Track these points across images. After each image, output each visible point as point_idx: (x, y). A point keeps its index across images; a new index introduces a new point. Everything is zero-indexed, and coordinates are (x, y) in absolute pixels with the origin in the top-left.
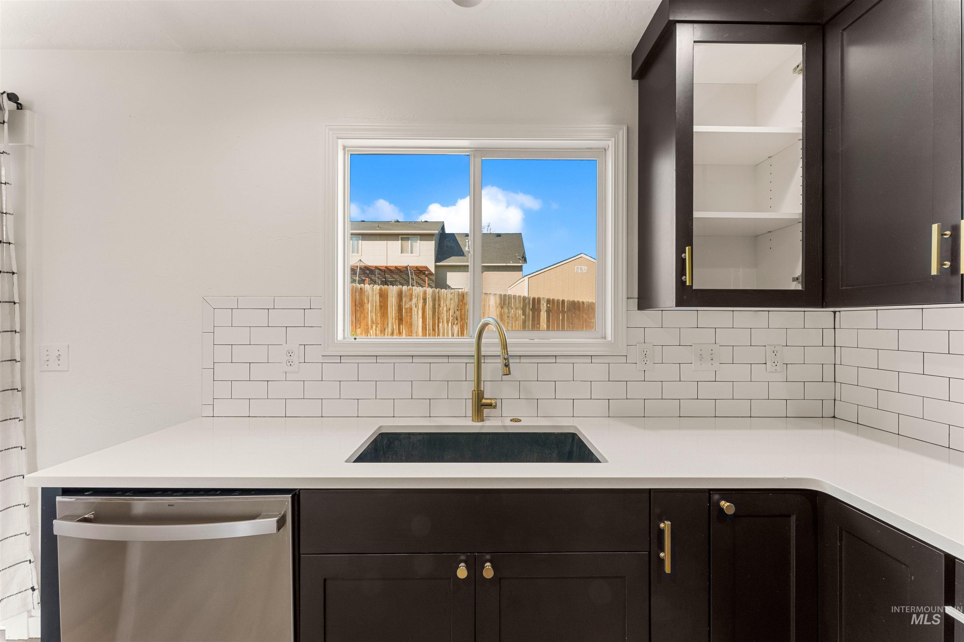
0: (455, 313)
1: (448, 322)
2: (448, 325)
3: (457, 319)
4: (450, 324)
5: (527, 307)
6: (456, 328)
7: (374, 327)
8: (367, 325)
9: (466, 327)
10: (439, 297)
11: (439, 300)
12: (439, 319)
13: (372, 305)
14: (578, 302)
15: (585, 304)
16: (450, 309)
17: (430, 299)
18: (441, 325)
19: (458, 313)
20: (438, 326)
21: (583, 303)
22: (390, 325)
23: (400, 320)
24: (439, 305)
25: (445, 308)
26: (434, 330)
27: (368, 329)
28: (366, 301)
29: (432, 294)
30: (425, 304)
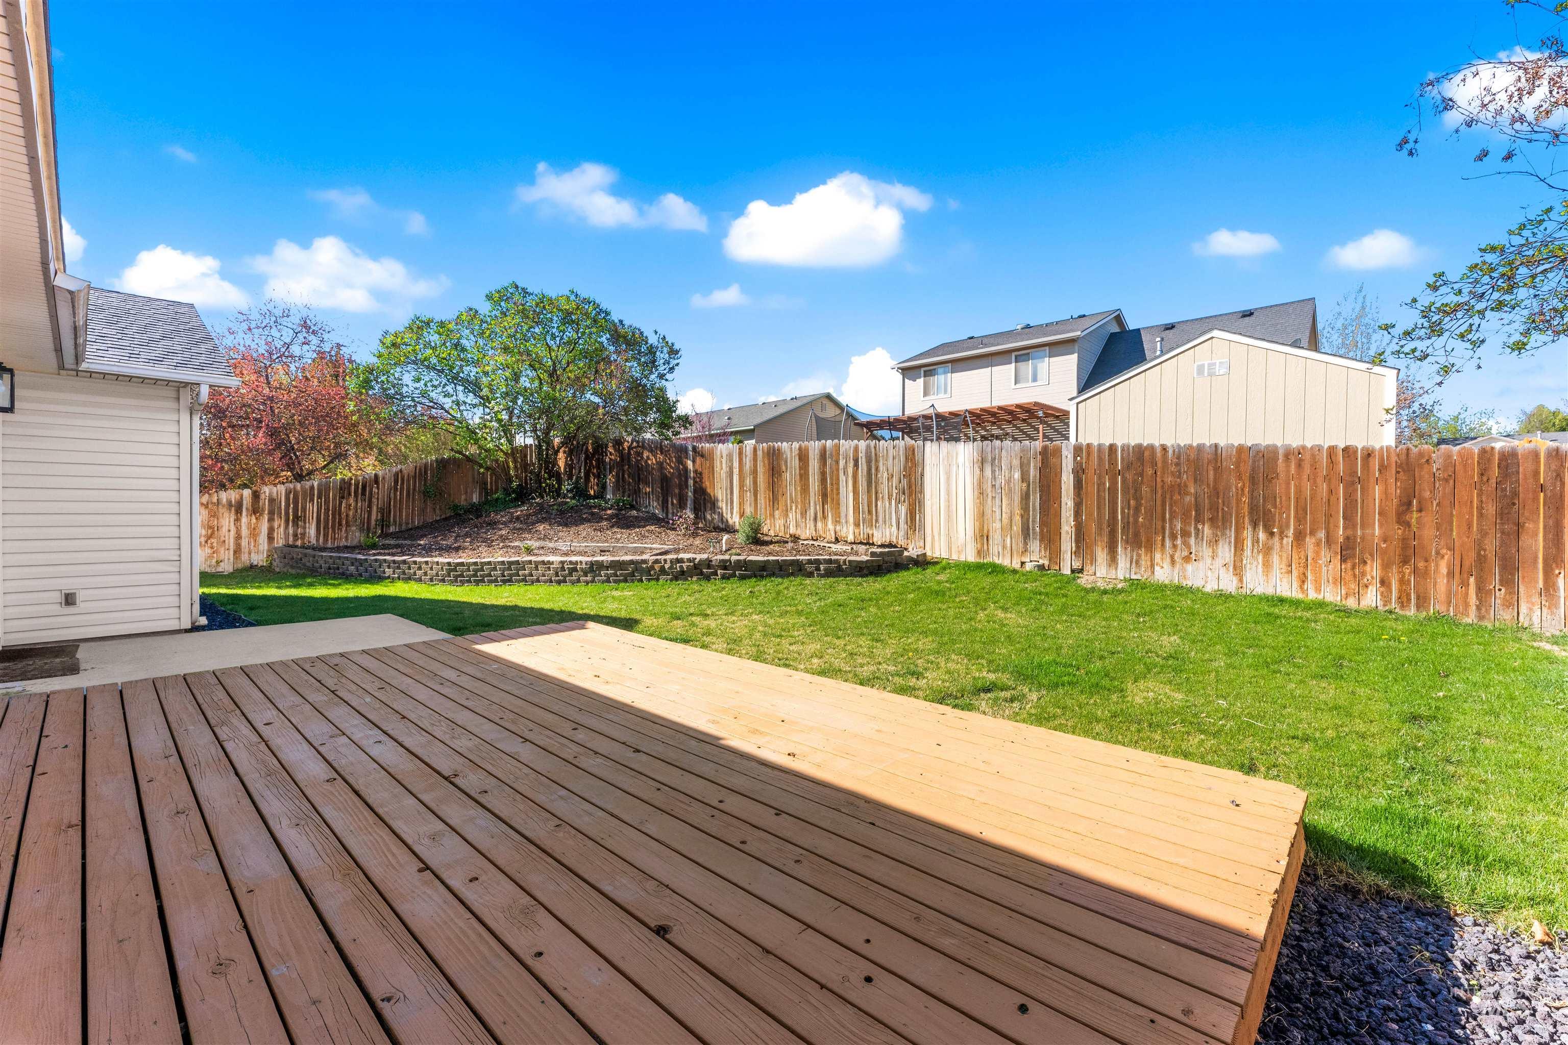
0: (900, 482)
1: (890, 499)
2: (890, 504)
3: (904, 494)
4: (893, 502)
5: (1032, 465)
6: (903, 509)
7: (794, 508)
8: (786, 505)
9: (920, 506)
10: (876, 455)
11: (877, 461)
12: (876, 493)
13: (791, 472)
14: (1151, 447)
15: (1170, 452)
16: (892, 476)
17: (864, 459)
18: (879, 503)
19: (905, 482)
20: (876, 506)
21: (1164, 448)
22: (812, 504)
23: (824, 496)
24: (877, 469)
25: (885, 475)
26: (870, 512)
27: (787, 511)
28: (784, 468)
29: (867, 450)
30: (857, 469)
